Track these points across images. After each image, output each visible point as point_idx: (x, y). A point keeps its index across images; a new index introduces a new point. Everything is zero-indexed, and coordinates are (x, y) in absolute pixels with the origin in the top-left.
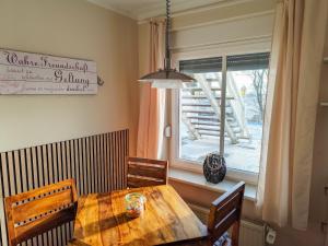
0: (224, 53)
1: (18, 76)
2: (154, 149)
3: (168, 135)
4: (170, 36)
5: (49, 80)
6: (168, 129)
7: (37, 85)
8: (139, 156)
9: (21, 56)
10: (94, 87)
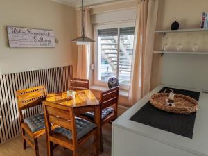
0: (118, 26)
1: (17, 39)
2: (85, 75)
3: (92, 68)
4: (92, 16)
5: (31, 40)
6: (92, 66)
7: (26, 43)
8: (78, 78)
9: (18, 29)
10: (53, 44)
